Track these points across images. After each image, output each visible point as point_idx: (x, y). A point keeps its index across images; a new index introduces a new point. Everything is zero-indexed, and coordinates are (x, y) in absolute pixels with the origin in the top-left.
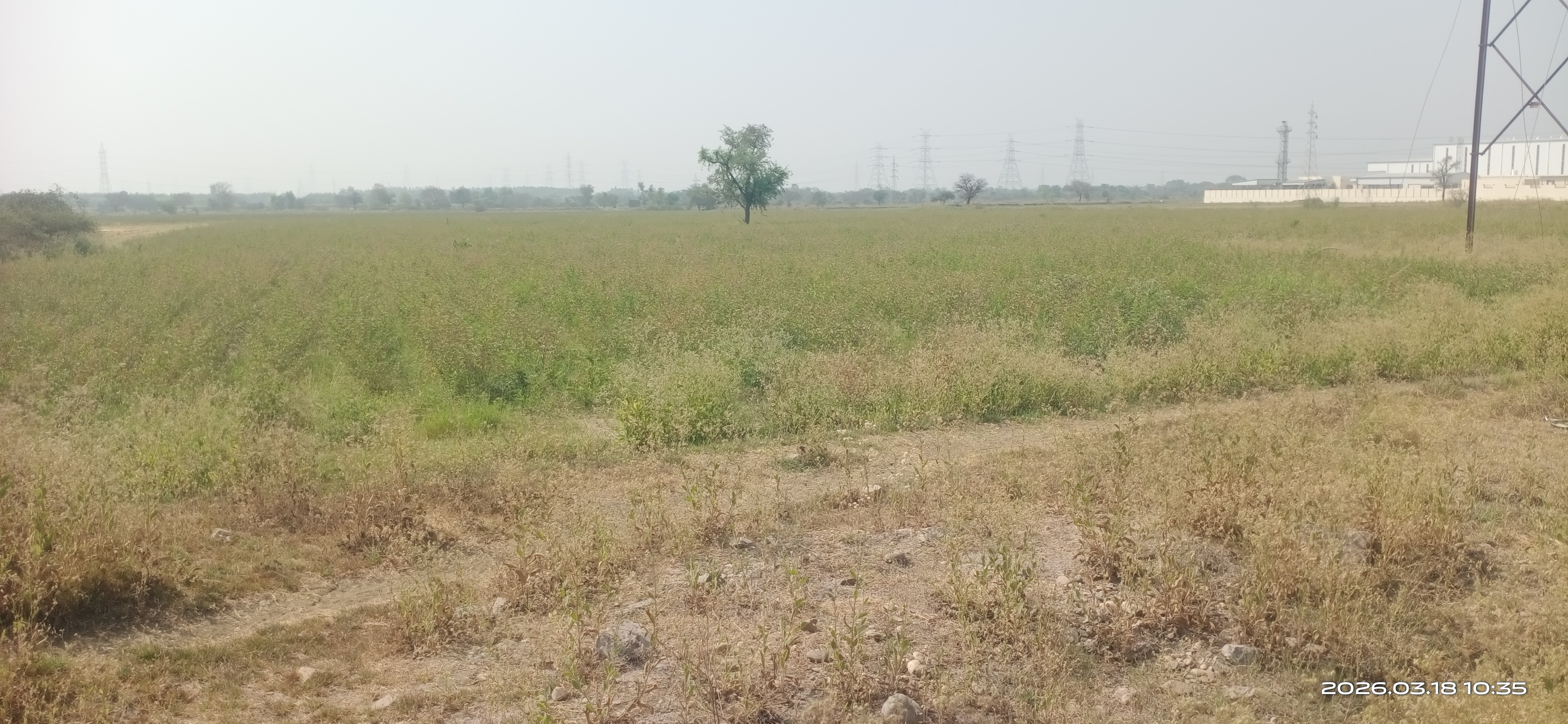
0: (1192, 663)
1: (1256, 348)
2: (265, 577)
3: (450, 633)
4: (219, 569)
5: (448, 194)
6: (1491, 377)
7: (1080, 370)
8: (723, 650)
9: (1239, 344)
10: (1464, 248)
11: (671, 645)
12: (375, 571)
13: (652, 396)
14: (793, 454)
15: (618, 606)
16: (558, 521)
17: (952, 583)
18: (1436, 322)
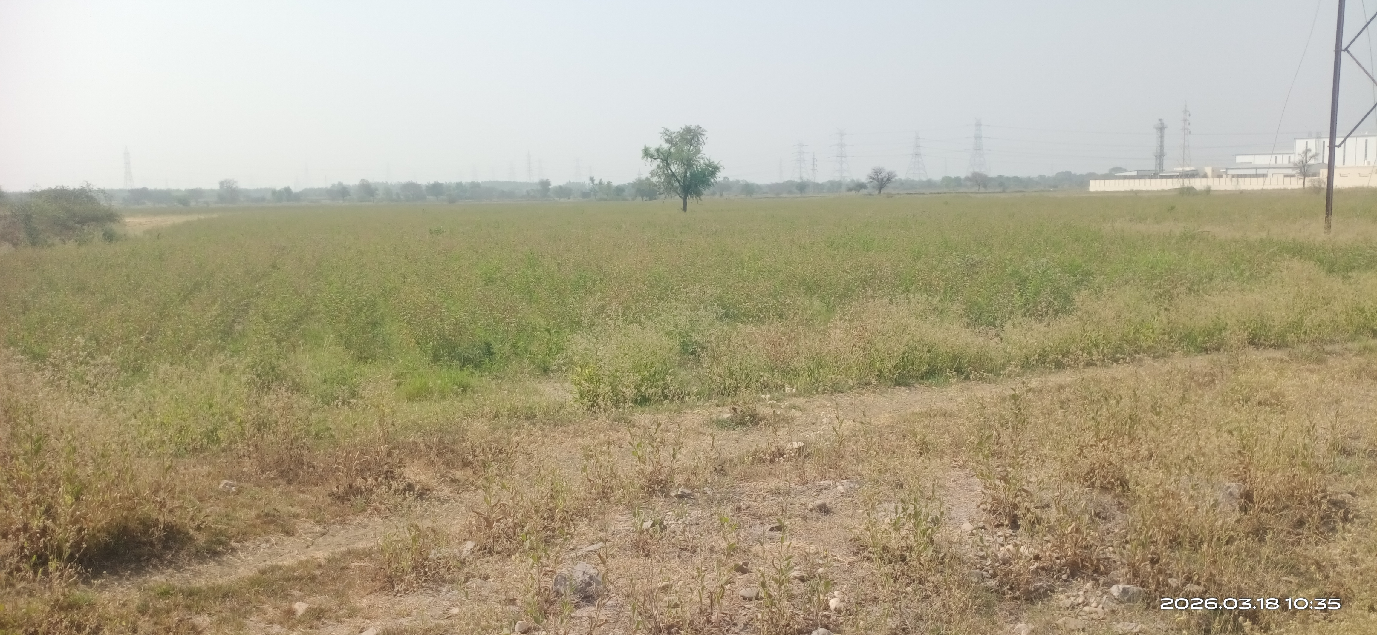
0: (1084, 602)
1: (1138, 319)
2: (265, 523)
3: (426, 573)
4: (226, 516)
5: (424, 188)
7: (981, 339)
8: (665, 589)
9: (1122, 316)
10: (1323, 230)
11: (620, 584)
12: (361, 518)
13: (602, 363)
14: (726, 414)
15: (573, 549)
16: (520, 474)
17: (869, 530)
18: (1299, 295)
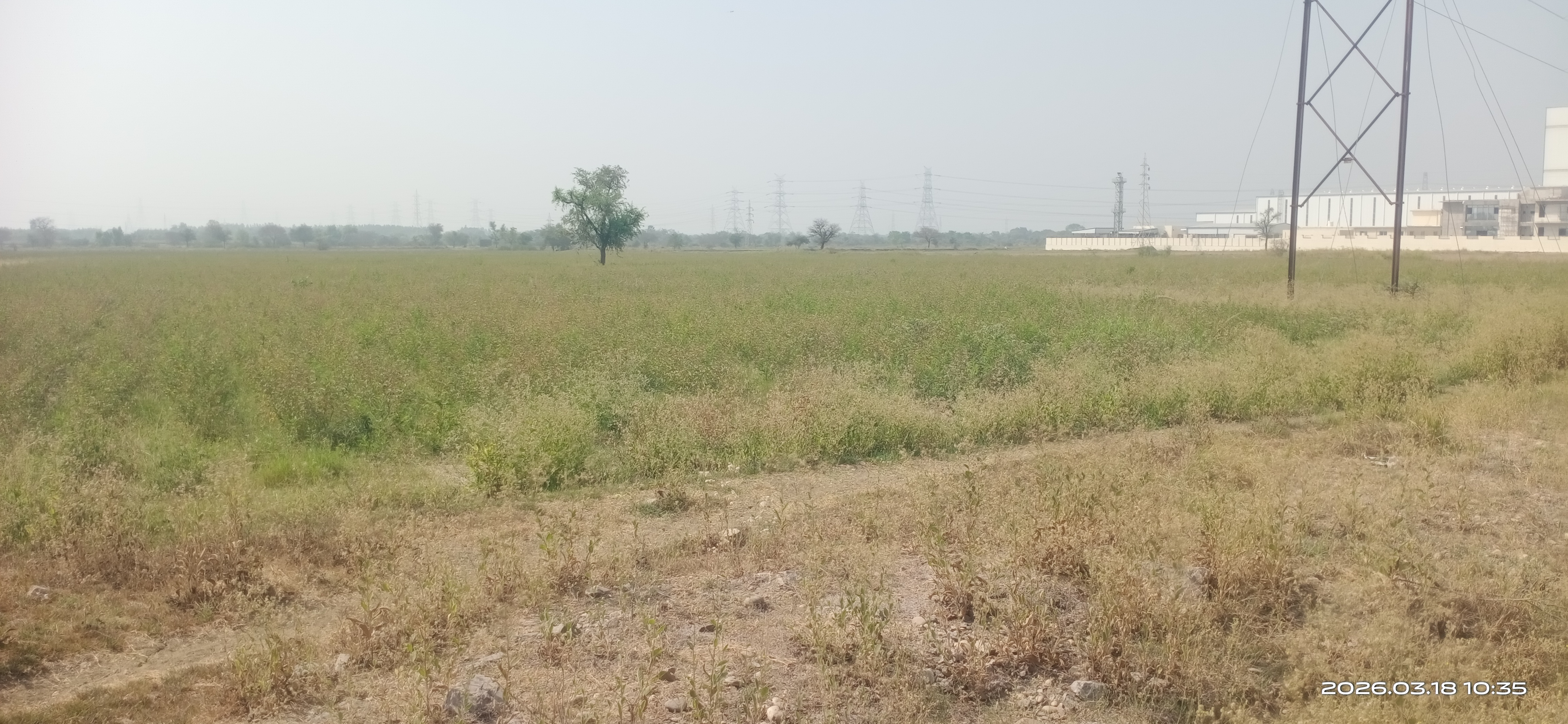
0: (1043, 701)
2: (86, 637)
3: (289, 692)
4: (36, 629)
5: (288, 232)
6: (1314, 418)
7: (931, 412)
8: (578, 703)
9: (1081, 387)
10: (1286, 295)
11: (525, 699)
12: (207, 629)
13: (504, 441)
14: (651, 499)
15: (468, 660)
16: (405, 573)
17: (810, 626)
18: (1262, 365)
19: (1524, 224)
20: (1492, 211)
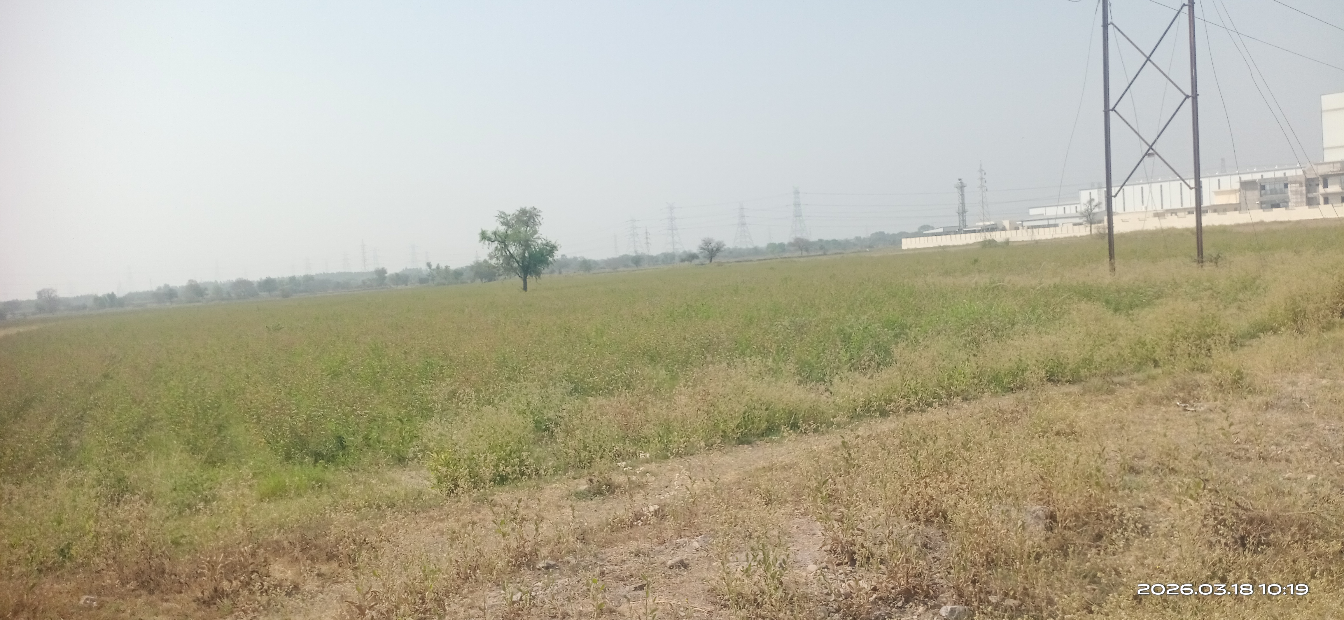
1: (951, 366)
5: (256, 285)
6: (1136, 376)
7: (813, 395)
9: (937, 364)
10: (1108, 272)
13: (457, 448)
14: (583, 486)
17: (724, 579)
18: (1089, 334)
19: (1311, 195)
20: (1282, 186)
